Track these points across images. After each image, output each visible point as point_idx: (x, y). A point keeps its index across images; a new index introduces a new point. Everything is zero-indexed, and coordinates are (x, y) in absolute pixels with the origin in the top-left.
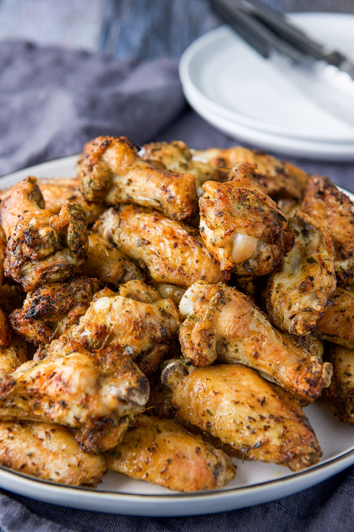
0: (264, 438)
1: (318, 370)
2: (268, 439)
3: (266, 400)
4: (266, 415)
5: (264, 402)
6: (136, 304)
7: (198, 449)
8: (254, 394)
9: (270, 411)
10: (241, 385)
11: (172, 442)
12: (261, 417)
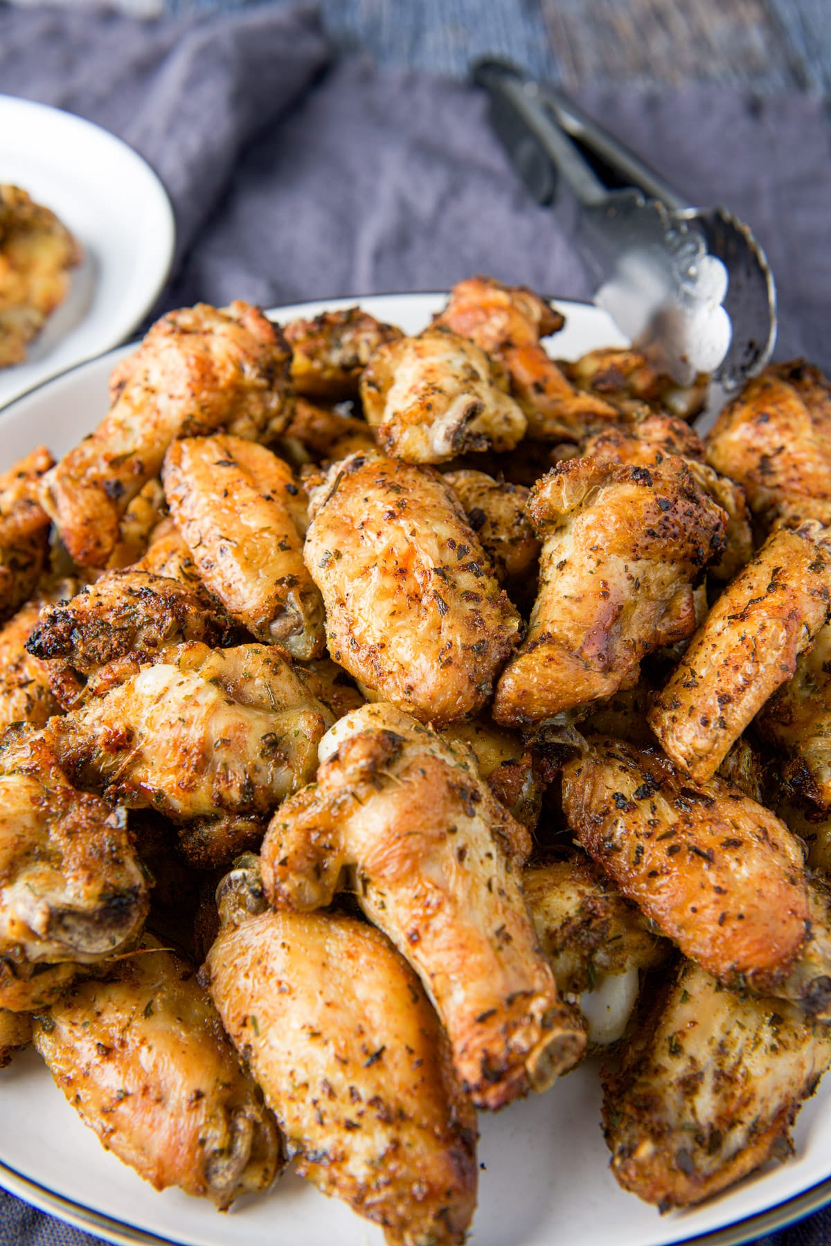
0: (335, 1149)
1: (525, 1045)
2: (343, 1153)
3: (385, 1056)
4: (365, 1092)
5: (377, 1057)
6: (214, 708)
7: (199, 1095)
8: (366, 1028)
9: (379, 1086)
10: (349, 991)
11: (155, 1050)
12: (353, 1093)
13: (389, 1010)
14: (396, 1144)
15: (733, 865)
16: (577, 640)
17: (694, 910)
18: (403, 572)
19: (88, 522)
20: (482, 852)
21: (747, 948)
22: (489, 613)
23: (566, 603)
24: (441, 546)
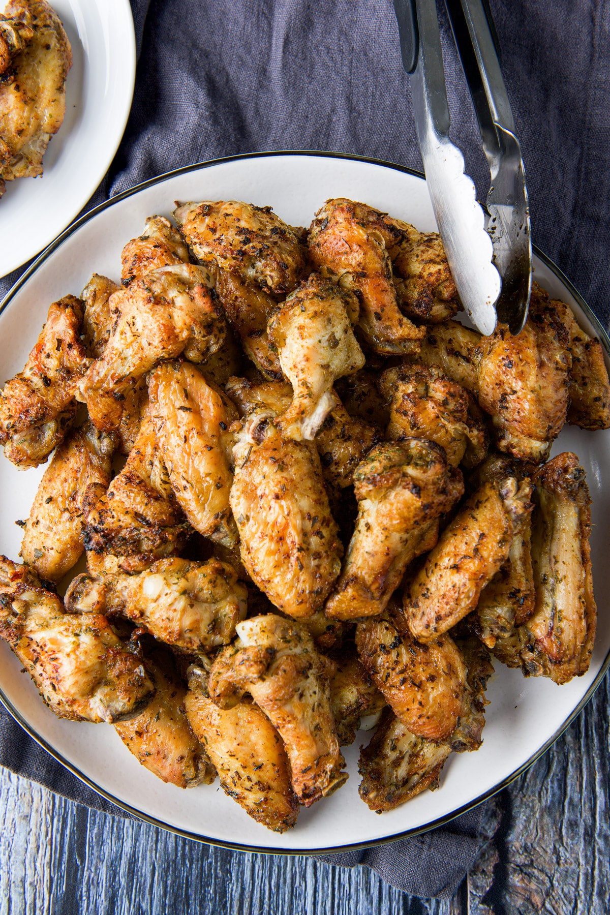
3: (263, 766)
4: (255, 778)
5: (259, 767)
6: (184, 611)
7: (182, 758)
8: (255, 755)
9: (260, 777)
10: (247, 737)
11: (161, 736)
12: (249, 779)
13: (266, 748)
14: (266, 799)
15: (430, 690)
16: (369, 579)
17: (408, 710)
18: (281, 539)
19: (106, 416)
20: (311, 692)
21: (428, 730)
22: (325, 562)
23: (366, 556)
24: (303, 518)
